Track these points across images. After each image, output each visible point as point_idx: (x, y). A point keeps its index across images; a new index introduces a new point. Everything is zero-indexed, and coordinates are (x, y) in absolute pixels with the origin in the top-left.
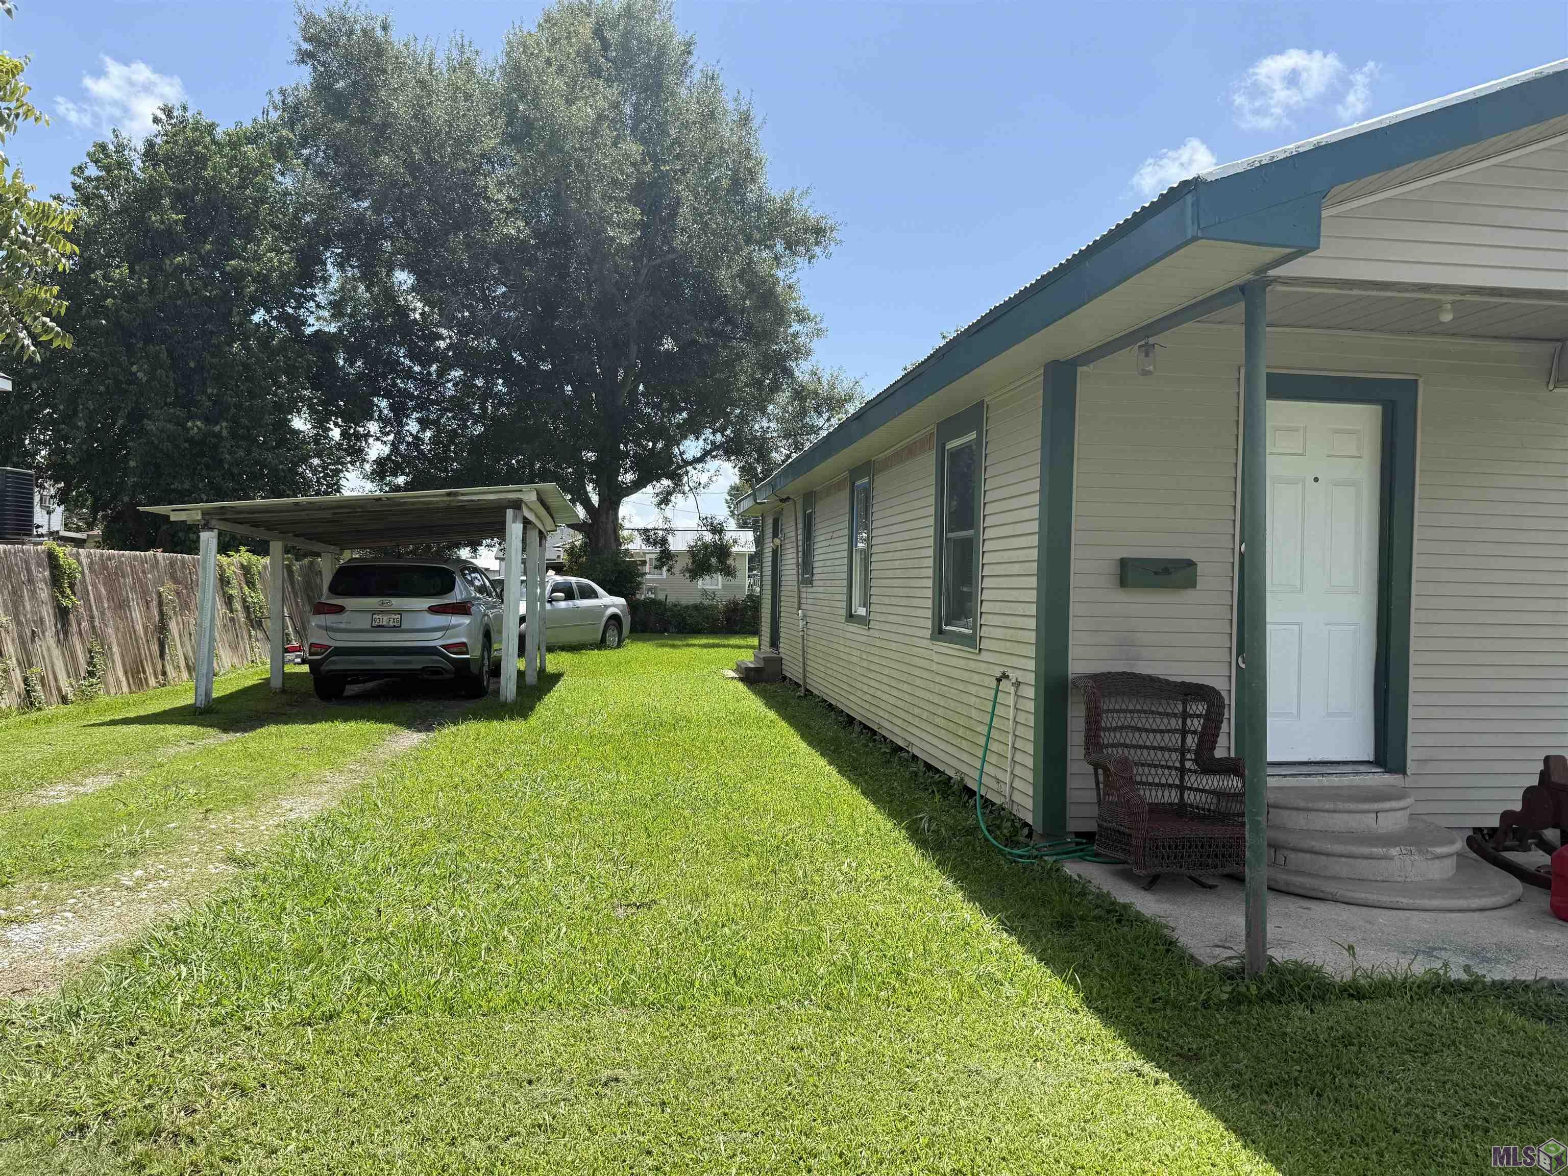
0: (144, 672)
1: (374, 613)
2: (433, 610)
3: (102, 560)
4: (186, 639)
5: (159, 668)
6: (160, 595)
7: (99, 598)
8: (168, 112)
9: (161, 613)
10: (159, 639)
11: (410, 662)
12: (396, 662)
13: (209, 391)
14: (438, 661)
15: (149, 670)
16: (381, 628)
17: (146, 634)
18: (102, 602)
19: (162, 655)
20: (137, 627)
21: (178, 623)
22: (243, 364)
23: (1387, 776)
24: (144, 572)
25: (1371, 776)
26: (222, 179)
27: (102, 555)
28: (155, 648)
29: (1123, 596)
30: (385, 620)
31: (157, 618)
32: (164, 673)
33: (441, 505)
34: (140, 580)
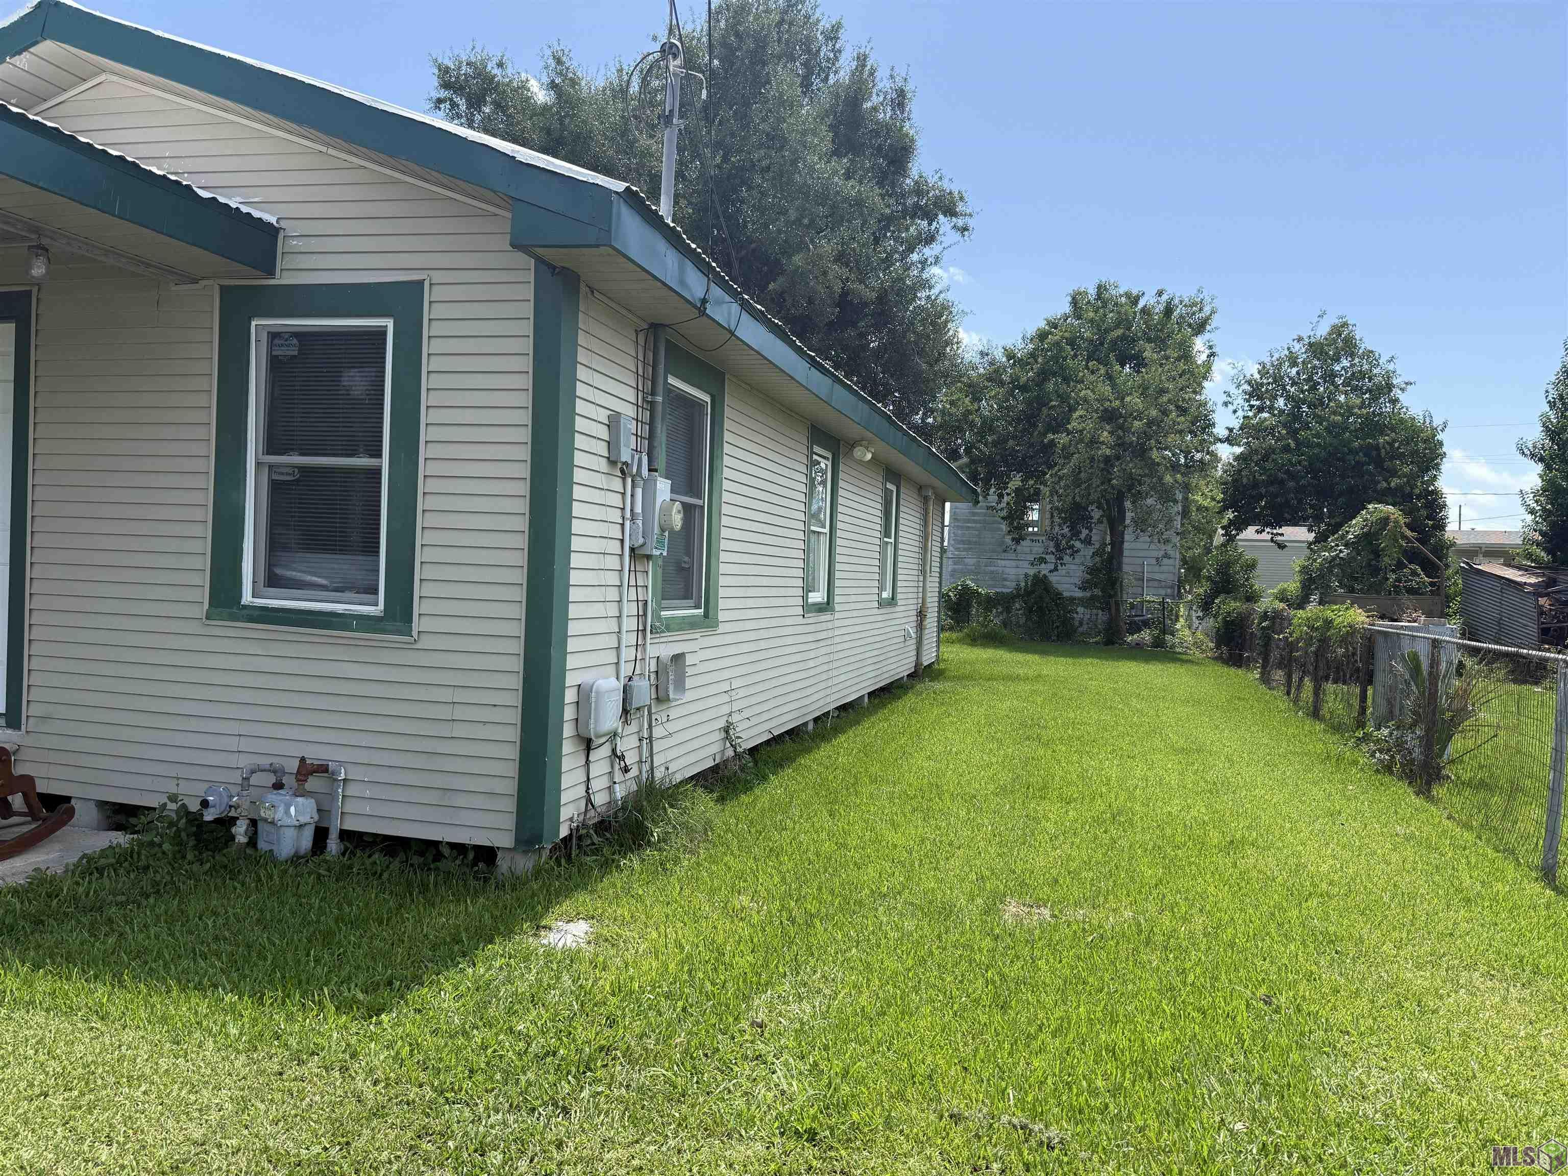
23: (9, 731)
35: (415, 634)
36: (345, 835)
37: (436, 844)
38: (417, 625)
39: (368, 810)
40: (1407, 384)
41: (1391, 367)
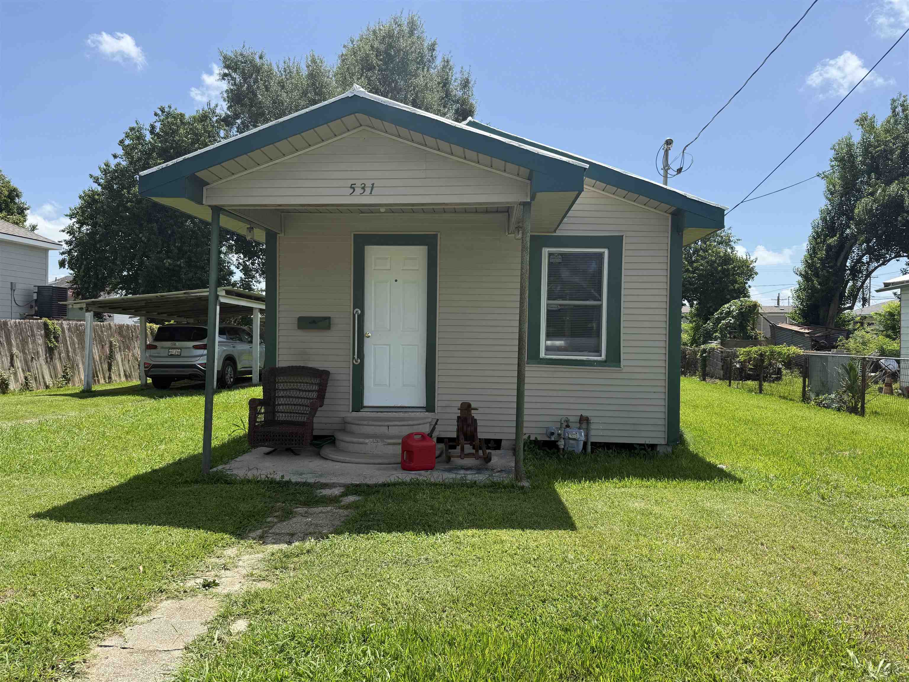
0: (98, 377)
1: (170, 348)
2: (196, 347)
3: (76, 326)
4: (126, 362)
5: (107, 375)
6: (111, 343)
7: (73, 343)
8: (162, 110)
9: (111, 351)
10: (108, 362)
11: (183, 371)
12: (177, 371)
13: (177, 244)
14: (197, 371)
15: (100, 376)
16: (172, 356)
17: (100, 359)
18: (74, 345)
19: (110, 369)
20: (95, 357)
21: (121, 355)
22: (192, 231)
23: (427, 413)
24: (102, 332)
25: (419, 413)
26: (183, 141)
27: (77, 324)
28: (106, 366)
29: (300, 333)
30: (174, 352)
31: (108, 352)
32: (110, 378)
33: (184, 298)
34: (99, 335)
35: (622, 366)
36: (593, 444)
37: (632, 444)
38: (623, 363)
39: (601, 434)
40: (738, 240)
41: (729, 232)
